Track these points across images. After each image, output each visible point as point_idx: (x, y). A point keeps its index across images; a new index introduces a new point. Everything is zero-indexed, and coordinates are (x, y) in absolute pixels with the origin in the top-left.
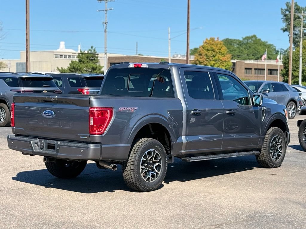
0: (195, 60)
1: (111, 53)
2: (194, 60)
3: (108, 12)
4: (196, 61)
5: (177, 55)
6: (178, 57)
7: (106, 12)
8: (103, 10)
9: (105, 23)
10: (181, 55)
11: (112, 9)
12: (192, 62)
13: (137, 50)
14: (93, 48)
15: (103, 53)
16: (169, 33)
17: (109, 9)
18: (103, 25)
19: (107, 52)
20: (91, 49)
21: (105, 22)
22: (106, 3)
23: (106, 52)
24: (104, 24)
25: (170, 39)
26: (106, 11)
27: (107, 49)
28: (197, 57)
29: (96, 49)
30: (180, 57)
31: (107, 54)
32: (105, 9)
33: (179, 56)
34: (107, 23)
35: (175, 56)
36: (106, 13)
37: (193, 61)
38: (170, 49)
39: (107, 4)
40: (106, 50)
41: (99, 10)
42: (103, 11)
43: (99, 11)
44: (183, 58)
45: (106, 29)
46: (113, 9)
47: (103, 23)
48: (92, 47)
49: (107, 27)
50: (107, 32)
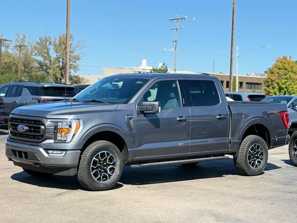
0: (267, 78)
1: (180, 70)
2: (266, 79)
3: (178, 30)
4: (268, 79)
5: (251, 74)
7: (176, 31)
8: (174, 29)
9: (175, 41)
10: (254, 73)
11: (182, 28)
12: (264, 80)
13: (214, 68)
14: (165, 65)
15: (172, 70)
16: (237, 51)
17: (179, 28)
18: (173, 43)
19: (176, 68)
20: (163, 66)
21: (175, 40)
22: (177, 22)
23: (175, 69)
24: (174, 42)
25: (238, 57)
26: (176, 29)
27: (176, 66)
28: (269, 75)
29: (167, 66)
30: (253, 75)
31: (176, 71)
32: (175, 28)
33: (253, 74)
34: (177, 41)
35: (249, 74)
36: (177, 32)
37: (265, 79)
38: (237, 66)
39: (177, 23)
40: (175, 67)
41: (170, 29)
42: (173, 30)
43: (170, 30)
44: (258, 76)
45: (176, 46)
46: (183, 27)
47: (173, 41)
48: (164, 64)
49: (177, 45)
50: (176, 50)
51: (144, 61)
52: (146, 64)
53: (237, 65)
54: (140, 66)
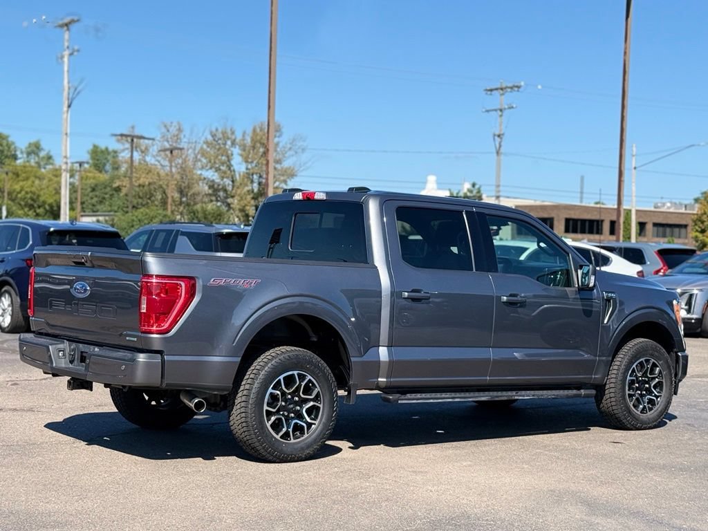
0: (699, 213)
1: (508, 197)
2: (697, 214)
3: (506, 113)
4: (702, 215)
5: (664, 204)
6: (666, 207)
7: (500, 113)
8: (496, 110)
9: (499, 136)
10: (671, 203)
11: (512, 107)
12: (693, 217)
13: (582, 193)
14: (477, 187)
15: (493, 196)
16: (633, 156)
17: (506, 107)
18: (494, 139)
19: (501, 194)
20: (472, 189)
21: (497, 133)
22: (502, 94)
23: (498, 194)
24: (496, 138)
25: (635, 168)
26: (501, 110)
27: (501, 188)
28: (704, 207)
29: (482, 189)
30: (669, 208)
31: (501, 199)
32: (499, 107)
33: (669, 205)
34: (503, 134)
35: (659, 205)
36: (501, 116)
37: (696, 216)
39: (503, 97)
40: (499, 191)
41: (488, 109)
42: (494, 112)
43: (488, 111)
44: (679, 209)
45: (500, 146)
46: (514, 106)
47: (495, 135)
48: (474, 185)
49: (502, 144)
50: (501, 153)
51: (432, 179)
52: (435, 186)
53: (634, 184)
54: (424, 189)
